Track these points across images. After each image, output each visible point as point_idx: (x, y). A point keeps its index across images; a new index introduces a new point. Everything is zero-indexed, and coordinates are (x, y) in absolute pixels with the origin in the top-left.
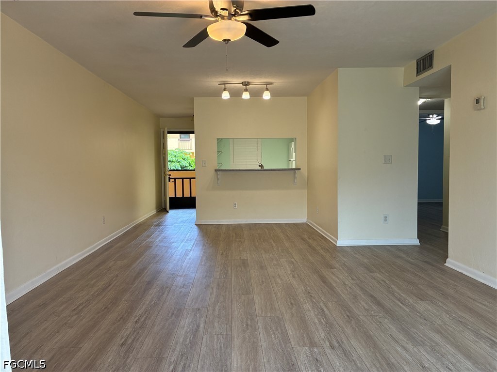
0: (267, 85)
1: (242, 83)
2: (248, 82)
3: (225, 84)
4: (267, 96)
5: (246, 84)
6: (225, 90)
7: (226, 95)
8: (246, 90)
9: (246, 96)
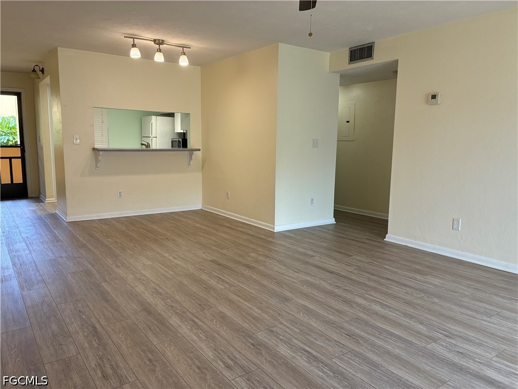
0: (183, 47)
1: (155, 41)
2: (163, 41)
3: (134, 38)
4: (184, 62)
5: (160, 42)
6: (134, 46)
7: (135, 54)
8: (160, 50)
9: (159, 58)
